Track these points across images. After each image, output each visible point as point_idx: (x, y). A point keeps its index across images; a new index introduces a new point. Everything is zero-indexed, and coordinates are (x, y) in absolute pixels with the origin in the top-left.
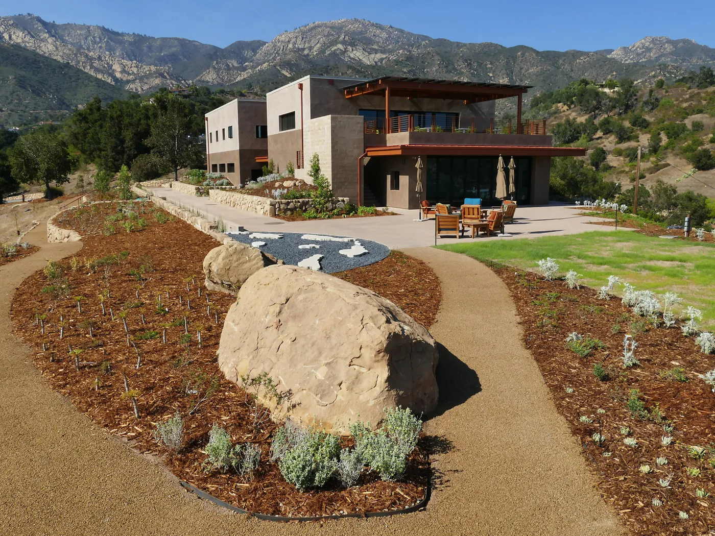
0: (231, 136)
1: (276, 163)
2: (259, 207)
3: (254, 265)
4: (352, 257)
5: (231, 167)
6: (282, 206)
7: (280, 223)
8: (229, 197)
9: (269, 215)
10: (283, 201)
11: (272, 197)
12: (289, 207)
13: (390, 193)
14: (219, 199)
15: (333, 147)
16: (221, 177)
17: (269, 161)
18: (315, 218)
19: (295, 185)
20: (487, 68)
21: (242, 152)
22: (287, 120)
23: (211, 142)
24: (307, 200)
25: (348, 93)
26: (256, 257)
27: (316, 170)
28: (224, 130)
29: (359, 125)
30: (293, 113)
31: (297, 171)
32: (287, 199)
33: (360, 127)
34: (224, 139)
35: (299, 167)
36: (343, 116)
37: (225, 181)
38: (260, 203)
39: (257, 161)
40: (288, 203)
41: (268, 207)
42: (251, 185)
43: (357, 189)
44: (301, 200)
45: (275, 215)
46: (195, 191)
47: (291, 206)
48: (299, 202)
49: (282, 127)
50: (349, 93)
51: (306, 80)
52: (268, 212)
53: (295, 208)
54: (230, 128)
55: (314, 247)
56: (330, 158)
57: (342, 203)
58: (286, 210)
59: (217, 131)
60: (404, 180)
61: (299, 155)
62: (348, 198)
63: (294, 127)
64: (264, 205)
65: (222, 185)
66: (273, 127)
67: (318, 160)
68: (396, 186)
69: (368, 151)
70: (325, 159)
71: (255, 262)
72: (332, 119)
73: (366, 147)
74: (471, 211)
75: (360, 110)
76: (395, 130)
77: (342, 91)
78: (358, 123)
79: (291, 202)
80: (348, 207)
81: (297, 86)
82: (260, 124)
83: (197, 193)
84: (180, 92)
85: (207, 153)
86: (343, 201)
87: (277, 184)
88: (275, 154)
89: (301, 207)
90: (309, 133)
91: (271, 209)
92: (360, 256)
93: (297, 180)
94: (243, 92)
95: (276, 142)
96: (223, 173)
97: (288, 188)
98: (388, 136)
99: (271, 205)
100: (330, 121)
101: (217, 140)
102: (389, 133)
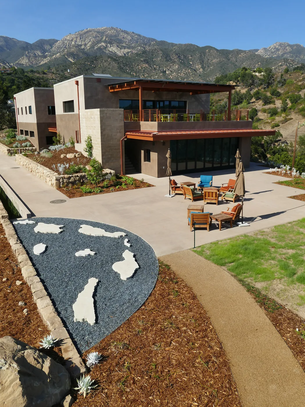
0: (30, 113)
1: (62, 135)
2: (48, 179)
3: (10, 395)
4: (125, 279)
5: (32, 134)
6: (65, 180)
7: (62, 201)
8: (28, 164)
9: (55, 187)
10: (66, 176)
11: (57, 171)
12: (70, 181)
13: (144, 164)
14: (22, 163)
15: (102, 133)
16: (27, 140)
17: (57, 132)
18: (90, 192)
19: (75, 156)
20: (189, 59)
21: (38, 124)
22: (69, 106)
23: (19, 114)
24: (83, 174)
25: (111, 88)
26: (12, 382)
27: (90, 148)
28: (26, 107)
29: (121, 116)
30: (72, 101)
31: (76, 144)
32: (68, 174)
33: (122, 116)
34: (26, 113)
35: (78, 142)
36: (109, 109)
37: (29, 144)
38: (48, 176)
39: (50, 130)
40: (69, 178)
41: (54, 182)
42: (44, 153)
43: (120, 162)
44: (79, 174)
45: (59, 188)
46: (7, 152)
47: (72, 180)
48: (78, 176)
49: (65, 110)
50: (113, 88)
51: (80, 79)
52: (55, 185)
53: (75, 181)
54: (30, 107)
55: (89, 255)
56: (100, 140)
57: (110, 175)
58: (68, 183)
59: (22, 108)
60: (154, 156)
61: (78, 133)
62: (114, 171)
63: (73, 111)
64: (52, 178)
65: (26, 146)
66: (59, 110)
67: (91, 140)
68: (148, 158)
69: (127, 135)
70: (96, 141)
71: (10, 390)
72: (100, 111)
73: (126, 132)
74: (211, 194)
75: (120, 100)
76: (147, 120)
77: (107, 87)
78: (120, 114)
79: (72, 177)
80: (114, 178)
81: (74, 83)
82: (50, 105)
83: (8, 153)
84: (5, 71)
85: (17, 121)
86: (111, 173)
87: (62, 156)
88: (61, 129)
89: (79, 180)
90: (84, 119)
91: (56, 183)
92: (132, 277)
93: (77, 152)
94: (45, 71)
95: (61, 120)
96: (27, 137)
97: (70, 160)
98: (142, 123)
99: (56, 180)
100: (99, 113)
101: (22, 114)
102: (142, 121)
